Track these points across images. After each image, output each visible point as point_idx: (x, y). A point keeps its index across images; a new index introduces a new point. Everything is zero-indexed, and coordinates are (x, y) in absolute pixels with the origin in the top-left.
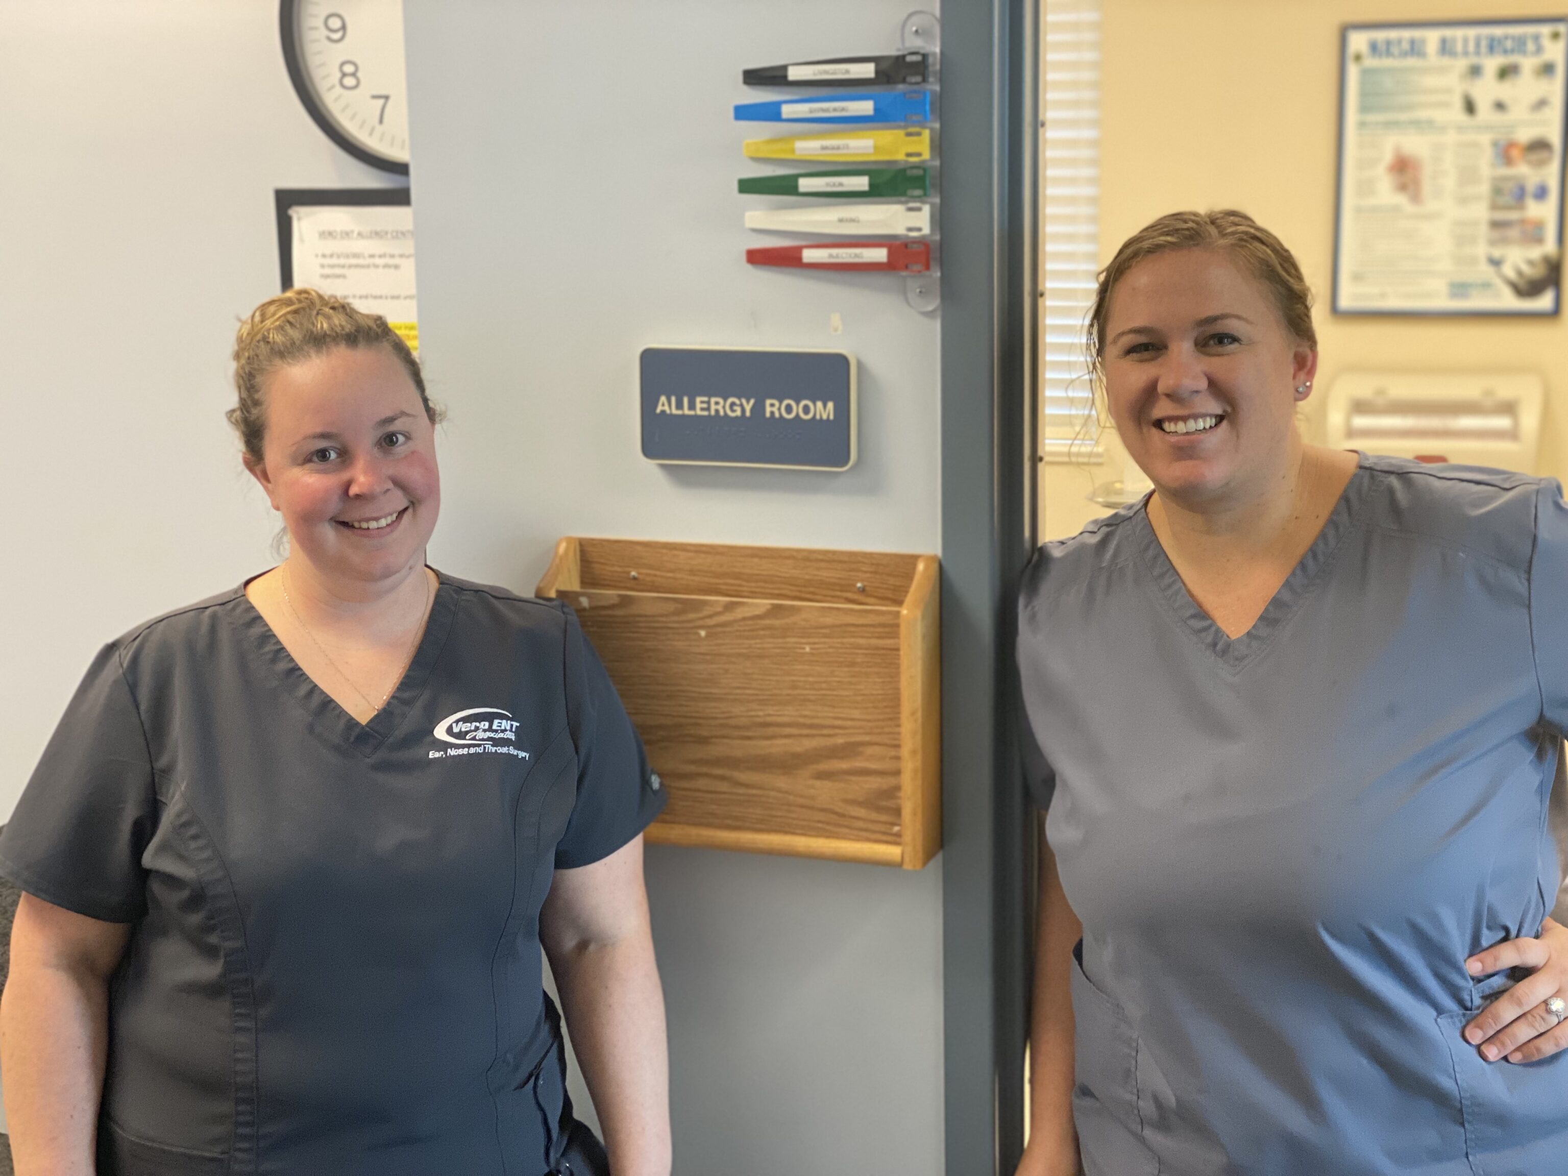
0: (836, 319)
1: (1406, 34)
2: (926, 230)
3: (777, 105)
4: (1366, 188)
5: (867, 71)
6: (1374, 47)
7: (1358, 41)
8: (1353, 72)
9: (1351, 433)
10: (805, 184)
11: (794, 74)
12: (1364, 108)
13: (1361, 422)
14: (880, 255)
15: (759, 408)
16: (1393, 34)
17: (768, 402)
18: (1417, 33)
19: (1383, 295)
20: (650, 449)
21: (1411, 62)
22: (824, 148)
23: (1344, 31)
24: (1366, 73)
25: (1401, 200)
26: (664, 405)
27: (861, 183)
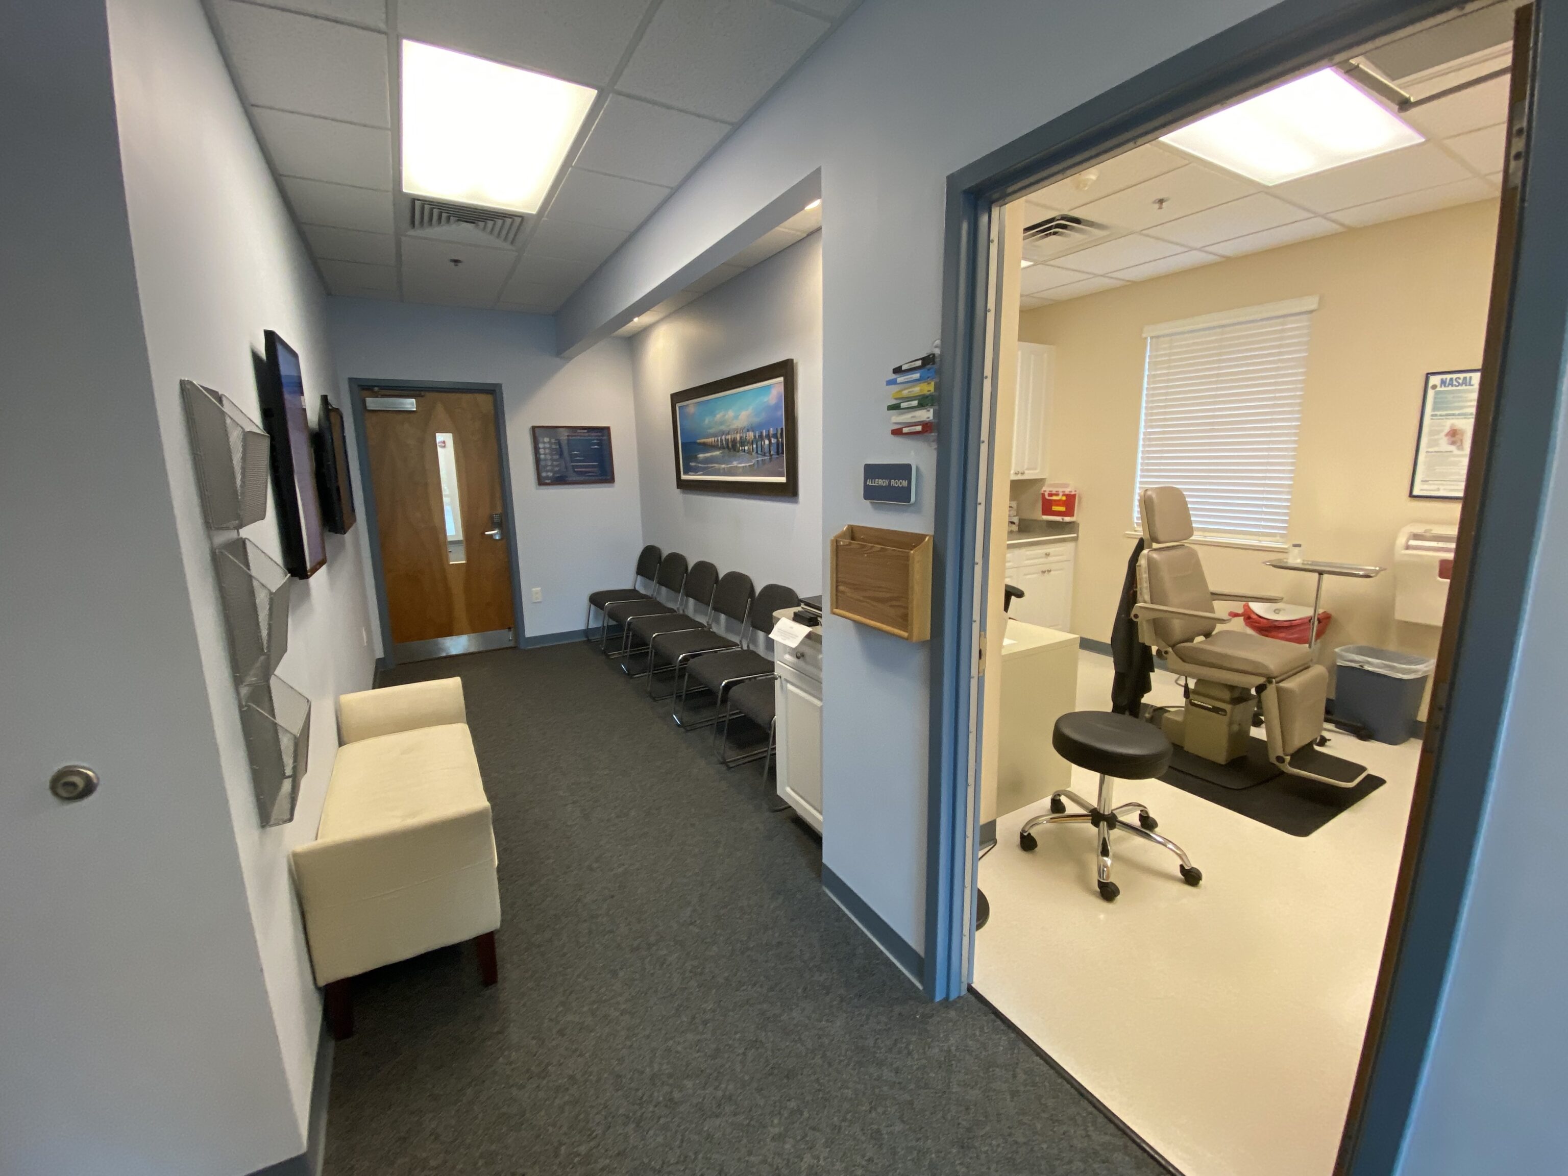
0: (912, 453)
1: (1462, 376)
2: (931, 418)
3: (895, 380)
4: (1433, 443)
5: (919, 363)
6: (1443, 382)
7: (1434, 380)
8: (1431, 393)
9: (1408, 547)
10: (903, 405)
11: (904, 368)
12: (1435, 408)
13: (1413, 543)
14: (919, 428)
15: (890, 483)
16: (1454, 376)
17: (892, 481)
18: (1468, 375)
19: (1438, 490)
20: (866, 497)
21: (1464, 387)
22: (909, 392)
23: (1428, 375)
24: (1437, 393)
25: (1453, 448)
26: (869, 483)
27: (915, 403)
